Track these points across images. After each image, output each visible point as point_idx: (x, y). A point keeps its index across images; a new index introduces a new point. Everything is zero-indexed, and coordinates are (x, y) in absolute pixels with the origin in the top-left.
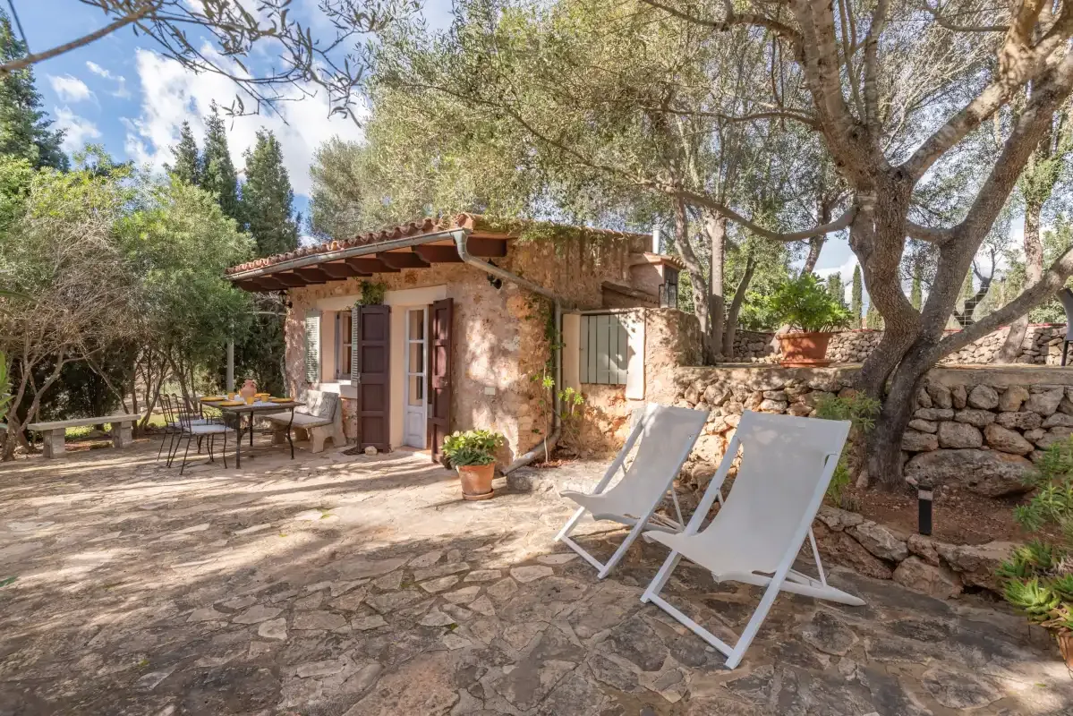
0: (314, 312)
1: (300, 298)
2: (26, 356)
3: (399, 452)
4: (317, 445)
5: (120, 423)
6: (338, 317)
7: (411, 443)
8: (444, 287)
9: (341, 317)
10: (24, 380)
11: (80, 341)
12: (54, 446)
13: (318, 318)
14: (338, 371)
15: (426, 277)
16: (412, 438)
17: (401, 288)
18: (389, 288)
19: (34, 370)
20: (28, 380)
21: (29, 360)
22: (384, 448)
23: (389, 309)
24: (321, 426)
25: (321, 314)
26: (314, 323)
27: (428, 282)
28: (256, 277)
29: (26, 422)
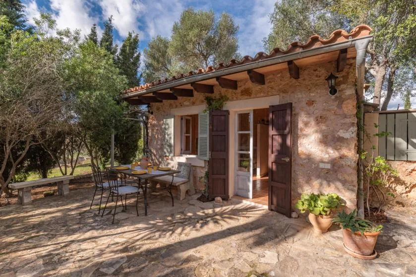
0: (169, 116)
1: (158, 109)
2: (7, 143)
3: (234, 200)
4: (182, 195)
5: (62, 181)
6: (182, 119)
7: (240, 194)
8: (278, 96)
9: (183, 118)
10: (7, 157)
11: (38, 133)
12: (24, 197)
13: (173, 119)
14: (182, 150)
15: (261, 91)
16: (240, 191)
17: (237, 99)
18: (227, 99)
19: (12, 150)
20: (9, 156)
21: (9, 144)
22: (226, 198)
23: (228, 112)
24: (184, 183)
25: (174, 117)
26: (171, 122)
27: (262, 94)
28: (140, 96)
29: (7, 182)
